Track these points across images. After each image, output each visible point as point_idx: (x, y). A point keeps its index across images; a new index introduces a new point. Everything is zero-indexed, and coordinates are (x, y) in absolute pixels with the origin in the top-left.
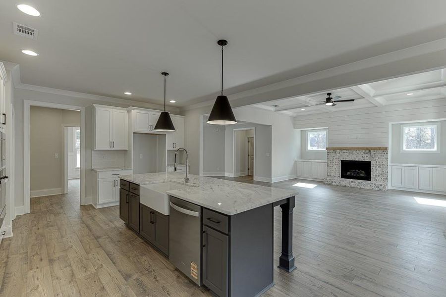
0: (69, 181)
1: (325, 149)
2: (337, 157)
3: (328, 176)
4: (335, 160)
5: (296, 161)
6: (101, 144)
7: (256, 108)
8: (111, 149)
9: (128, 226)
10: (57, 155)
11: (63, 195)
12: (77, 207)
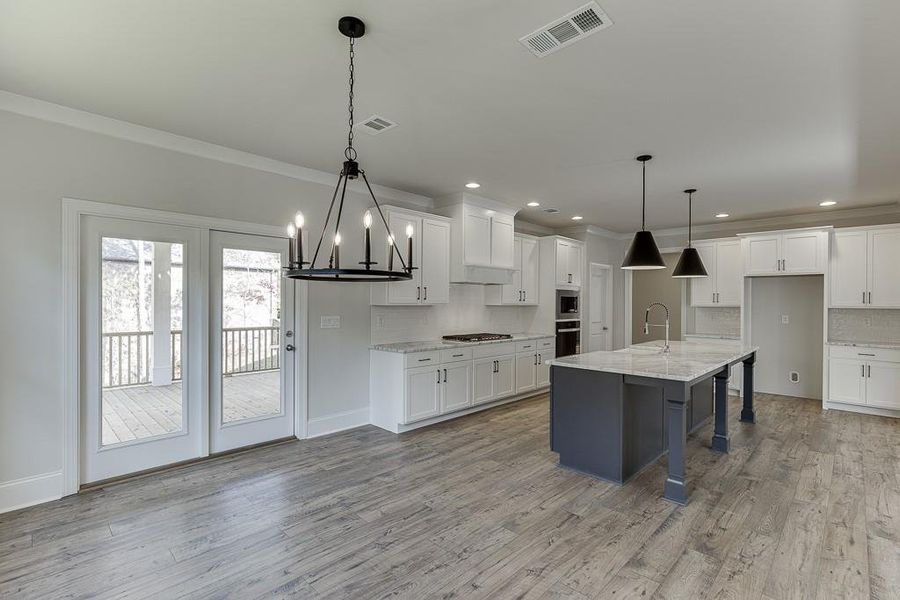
8: (714, 305)
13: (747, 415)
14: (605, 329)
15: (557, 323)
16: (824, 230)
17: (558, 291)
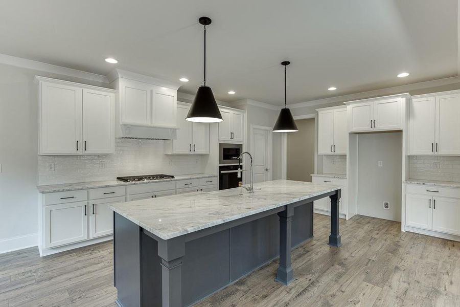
13: (334, 240)
14: (267, 170)
15: (220, 167)
16: (403, 97)
17: (221, 145)
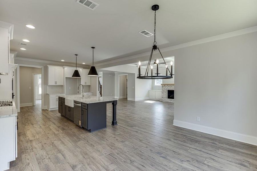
0: (36, 101)
1: (160, 85)
2: (166, 89)
3: (162, 97)
4: (165, 90)
5: (149, 91)
6: (51, 82)
7: (128, 66)
8: (56, 85)
9: (62, 115)
10: (30, 88)
11: (33, 106)
12: (41, 110)
